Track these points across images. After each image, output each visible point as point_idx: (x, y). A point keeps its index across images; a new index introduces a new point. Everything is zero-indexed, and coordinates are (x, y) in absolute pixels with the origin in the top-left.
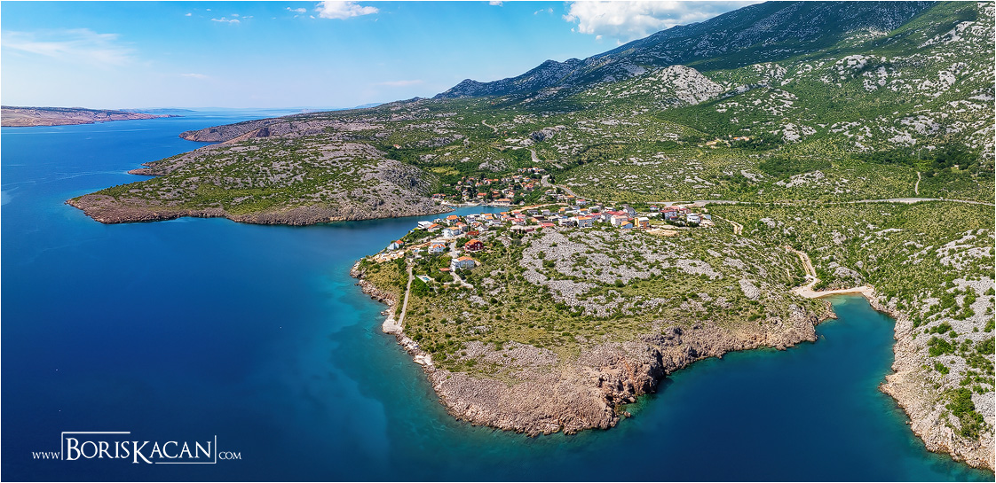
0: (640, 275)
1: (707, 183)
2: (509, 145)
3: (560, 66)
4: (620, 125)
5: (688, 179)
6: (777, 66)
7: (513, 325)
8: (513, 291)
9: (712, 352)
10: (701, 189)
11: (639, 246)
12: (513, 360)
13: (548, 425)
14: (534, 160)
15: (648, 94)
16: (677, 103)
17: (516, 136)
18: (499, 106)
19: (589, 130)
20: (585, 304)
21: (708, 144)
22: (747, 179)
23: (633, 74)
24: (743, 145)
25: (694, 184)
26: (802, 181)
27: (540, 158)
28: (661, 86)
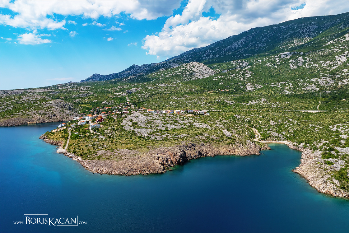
0: (176, 127)
1: (208, 104)
2: (116, 95)
3: (139, 67)
4: (167, 86)
5: (199, 103)
6: (243, 61)
7: (119, 144)
8: (118, 133)
9: (209, 155)
10: (205, 106)
11: (175, 118)
12: (118, 154)
13: (135, 172)
14: (127, 100)
15: (180, 75)
16: (194, 78)
17: (119, 92)
18: (111, 83)
19: (153, 88)
20: (152, 136)
21: (209, 92)
22: (227, 103)
23: (173, 67)
24: (225, 92)
25: (202, 104)
26: (255, 103)
27: (130, 99)
28: (187, 71)
